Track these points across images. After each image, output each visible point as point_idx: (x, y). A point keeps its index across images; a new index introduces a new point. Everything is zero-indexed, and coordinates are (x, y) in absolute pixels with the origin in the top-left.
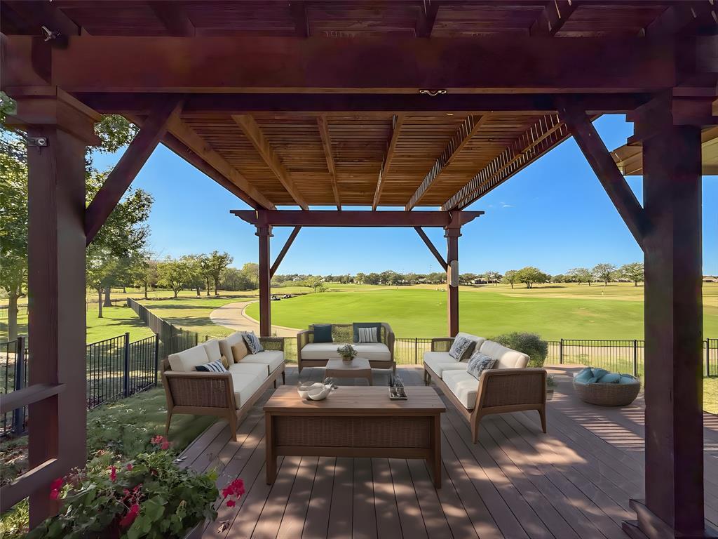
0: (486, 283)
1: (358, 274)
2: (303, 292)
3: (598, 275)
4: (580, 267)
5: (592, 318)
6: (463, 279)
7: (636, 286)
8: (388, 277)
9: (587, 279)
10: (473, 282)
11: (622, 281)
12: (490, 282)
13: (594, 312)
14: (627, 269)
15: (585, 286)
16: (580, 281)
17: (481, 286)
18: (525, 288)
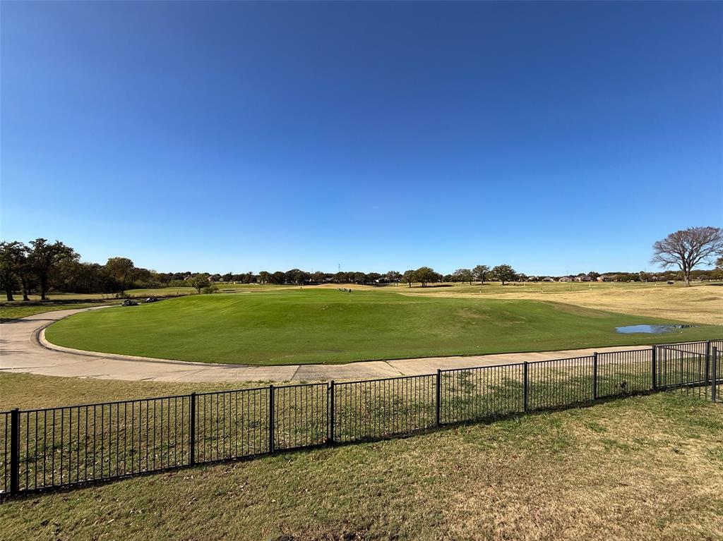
0: (388, 282)
1: (261, 273)
2: (180, 293)
3: (476, 275)
4: (463, 268)
5: (473, 319)
6: (367, 278)
7: (503, 284)
8: (294, 276)
9: (469, 278)
10: (377, 281)
11: (493, 281)
12: (392, 281)
13: (475, 313)
14: (497, 271)
15: (467, 285)
16: (463, 281)
17: (385, 285)
18: (421, 287)
